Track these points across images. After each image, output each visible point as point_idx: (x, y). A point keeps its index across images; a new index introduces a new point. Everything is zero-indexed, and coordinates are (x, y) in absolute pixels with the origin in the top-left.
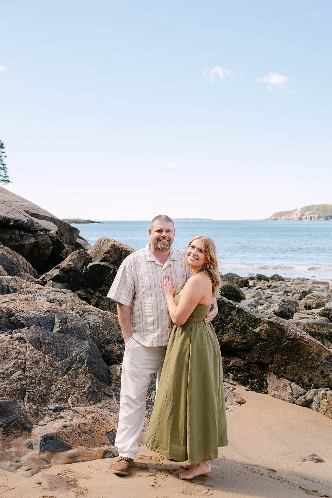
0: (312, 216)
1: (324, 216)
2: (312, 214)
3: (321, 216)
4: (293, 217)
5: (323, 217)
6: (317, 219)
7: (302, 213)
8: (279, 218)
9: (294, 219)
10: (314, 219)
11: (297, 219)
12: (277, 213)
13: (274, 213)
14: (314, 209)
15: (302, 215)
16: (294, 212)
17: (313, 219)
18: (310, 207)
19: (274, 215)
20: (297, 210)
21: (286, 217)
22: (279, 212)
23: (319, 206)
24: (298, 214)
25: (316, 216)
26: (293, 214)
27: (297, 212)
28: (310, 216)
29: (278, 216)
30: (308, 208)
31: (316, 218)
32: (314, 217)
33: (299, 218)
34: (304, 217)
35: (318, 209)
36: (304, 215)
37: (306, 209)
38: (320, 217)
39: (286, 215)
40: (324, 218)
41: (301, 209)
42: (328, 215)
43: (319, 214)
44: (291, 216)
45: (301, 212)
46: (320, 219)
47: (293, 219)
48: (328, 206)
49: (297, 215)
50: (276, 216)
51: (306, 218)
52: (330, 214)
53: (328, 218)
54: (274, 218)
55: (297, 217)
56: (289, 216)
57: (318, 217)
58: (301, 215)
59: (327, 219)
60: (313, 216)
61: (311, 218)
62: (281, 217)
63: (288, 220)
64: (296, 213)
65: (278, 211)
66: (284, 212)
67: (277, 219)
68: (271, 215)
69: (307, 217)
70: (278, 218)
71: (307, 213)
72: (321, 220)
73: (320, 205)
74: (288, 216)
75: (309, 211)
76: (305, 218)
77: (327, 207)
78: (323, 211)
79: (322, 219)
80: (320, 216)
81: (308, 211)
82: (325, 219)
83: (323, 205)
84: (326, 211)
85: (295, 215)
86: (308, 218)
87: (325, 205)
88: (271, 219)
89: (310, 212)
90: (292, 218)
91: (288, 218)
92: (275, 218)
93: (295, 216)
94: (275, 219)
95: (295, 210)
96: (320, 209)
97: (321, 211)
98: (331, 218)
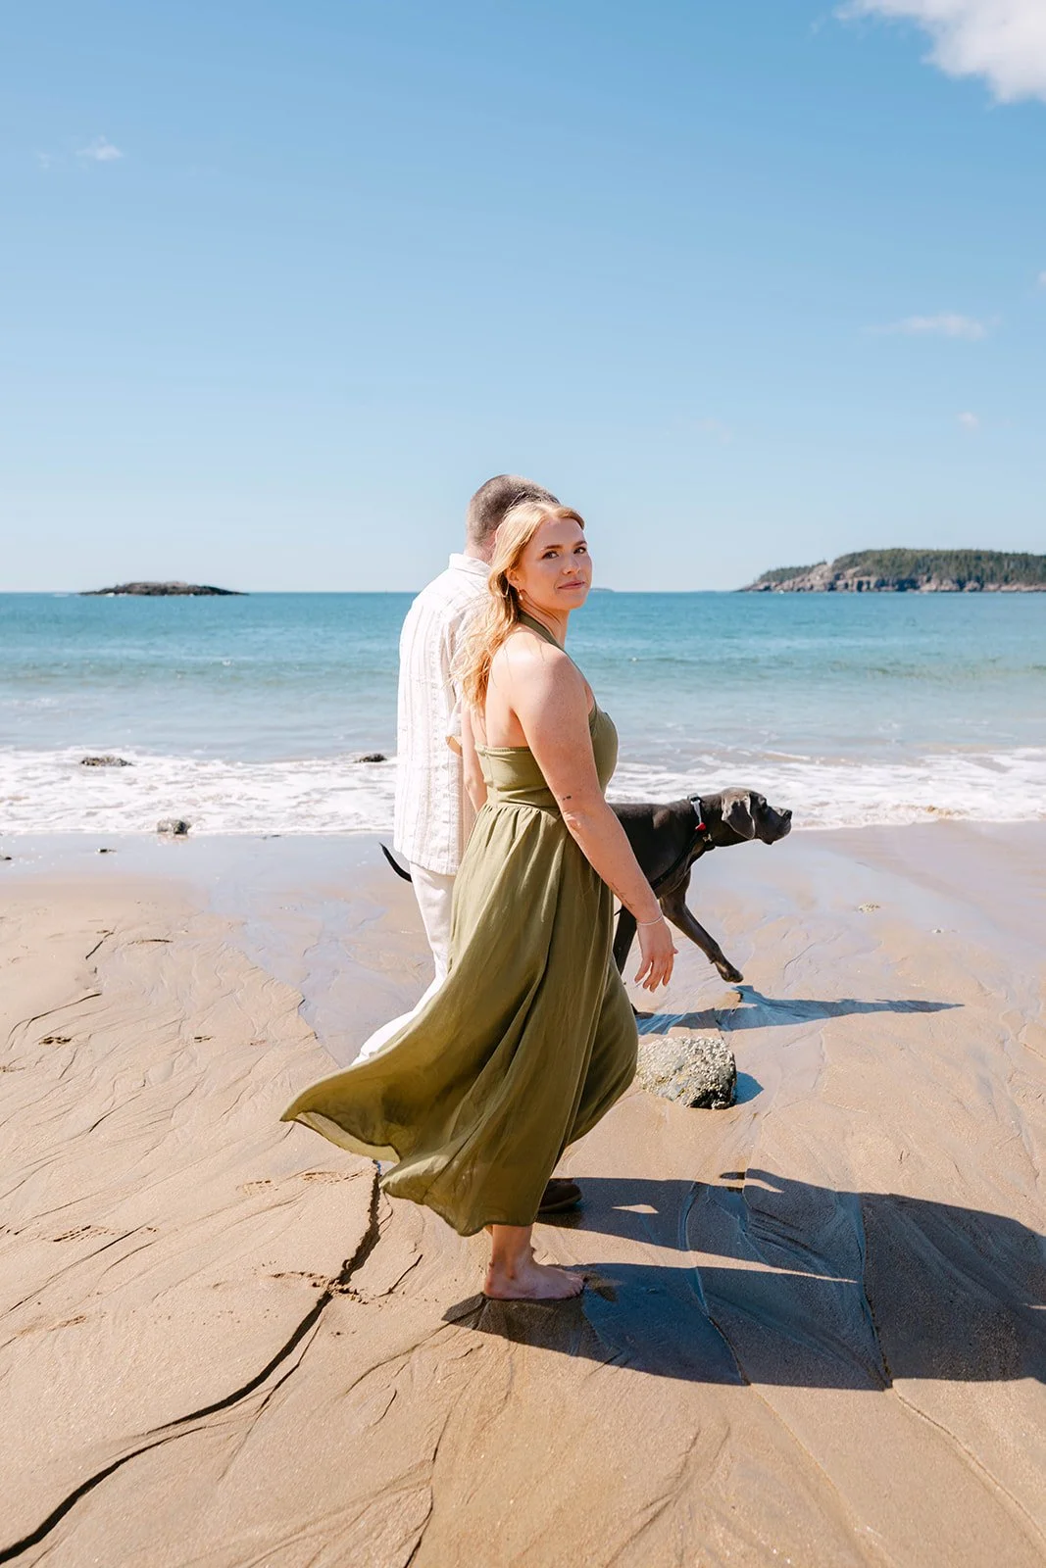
0: (861, 579)
1: (895, 581)
2: (862, 576)
3: (886, 579)
4: (813, 582)
5: (891, 582)
6: (876, 590)
7: (836, 572)
8: (776, 586)
9: (815, 589)
10: (868, 588)
11: (823, 588)
12: (774, 572)
13: (763, 571)
14: (869, 562)
15: (837, 577)
16: (816, 570)
17: (865, 587)
18: (860, 554)
19: (763, 578)
20: (825, 563)
21: (794, 583)
22: (778, 571)
23: (882, 552)
24: (826, 574)
25: (873, 580)
26: (812, 576)
27: (825, 568)
28: (856, 580)
29: (774, 580)
30: (853, 559)
31: (872, 586)
32: (868, 583)
33: (828, 586)
34: (840, 583)
35: (879, 562)
36: (841, 577)
37: (847, 561)
38: (883, 584)
39: (794, 577)
40: (893, 586)
41: (837, 561)
42: (904, 577)
43: (881, 575)
44: (806, 579)
45: (833, 569)
46: (884, 588)
47: (812, 587)
48: (906, 554)
49: (822, 576)
50: (768, 580)
51: (846, 585)
52: (910, 575)
53: (906, 585)
54: (762, 587)
55: (822, 582)
56: (803, 580)
57: (879, 583)
58: (833, 578)
59: (901, 589)
60: (865, 579)
61: (860, 585)
62: (781, 582)
63: (799, 590)
64: (820, 572)
65: (773, 568)
66: (791, 569)
67: (772, 588)
68: (757, 577)
69: (850, 582)
70: (773, 584)
71: (851, 571)
72: (886, 591)
73: (887, 551)
74: (798, 579)
75: (857, 565)
76: (843, 587)
77: (903, 554)
78: (893, 565)
79: (890, 588)
80: (883, 581)
81: (850, 568)
82: (897, 587)
83: (893, 550)
84: (899, 567)
85: (818, 578)
86: (852, 585)
87: (899, 550)
88: (755, 588)
89: (858, 568)
90: (808, 585)
91: (801, 585)
92: (766, 584)
93: (816, 580)
94: (767, 589)
95: (820, 564)
96: (885, 562)
97: (887, 567)
98: (913, 584)
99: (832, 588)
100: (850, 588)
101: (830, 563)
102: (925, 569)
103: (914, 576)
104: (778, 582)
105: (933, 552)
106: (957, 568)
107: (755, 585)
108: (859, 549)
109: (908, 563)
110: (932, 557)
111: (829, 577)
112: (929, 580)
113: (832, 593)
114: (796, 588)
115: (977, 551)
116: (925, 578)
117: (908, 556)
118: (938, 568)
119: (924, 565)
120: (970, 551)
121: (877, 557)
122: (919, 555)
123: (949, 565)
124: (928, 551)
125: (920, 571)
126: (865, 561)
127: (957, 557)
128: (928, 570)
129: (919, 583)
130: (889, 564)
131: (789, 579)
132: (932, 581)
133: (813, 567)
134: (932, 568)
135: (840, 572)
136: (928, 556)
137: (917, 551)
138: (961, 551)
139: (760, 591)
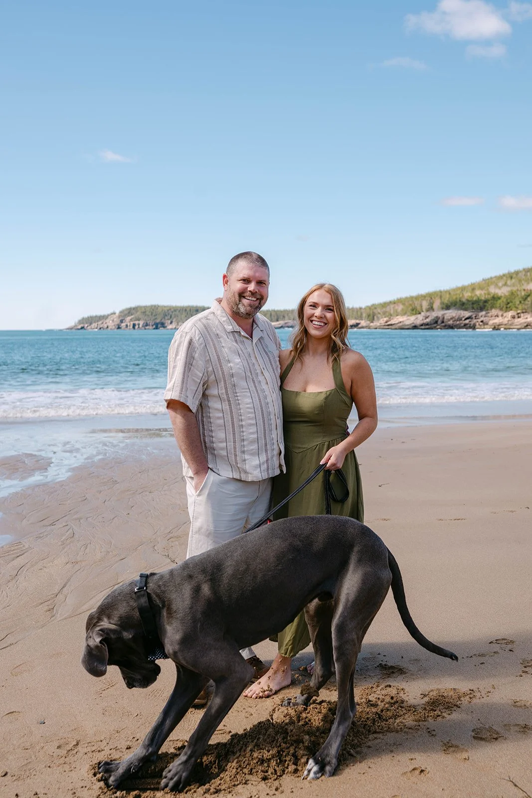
0: (134, 322)
1: (153, 324)
2: (135, 321)
3: (148, 322)
4: (108, 324)
5: (151, 324)
6: (143, 328)
7: (121, 319)
8: (88, 326)
9: (110, 328)
10: (139, 327)
11: (114, 327)
12: (86, 318)
13: (80, 318)
14: (138, 313)
15: (122, 321)
16: (109, 317)
17: (137, 327)
18: (134, 309)
19: (80, 322)
20: (115, 313)
21: (97, 325)
22: (88, 317)
23: (145, 307)
24: (115, 320)
25: (141, 323)
26: (107, 321)
27: (114, 316)
28: (132, 323)
29: (87, 323)
30: (130, 311)
31: (141, 326)
32: (139, 325)
33: (117, 327)
34: (123, 325)
35: (144, 313)
36: (124, 321)
37: (127, 312)
38: (147, 325)
39: (98, 321)
40: (152, 326)
41: (121, 312)
42: (158, 321)
43: (146, 320)
44: (104, 323)
45: (119, 316)
46: (147, 327)
47: (108, 327)
48: (159, 308)
49: (113, 321)
50: (83, 323)
51: (127, 326)
52: (161, 320)
53: (159, 326)
54: (79, 327)
55: (113, 324)
56: (102, 323)
57: (144, 325)
58: (119, 322)
59: (157, 328)
60: (137, 322)
61: (134, 325)
62: (91, 324)
63: (100, 329)
64: (112, 318)
65: (86, 315)
66: (96, 316)
67: (85, 327)
68: (77, 320)
69: (129, 324)
70: (86, 325)
71: (129, 318)
72: (148, 329)
73: (149, 306)
74: (101, 322)
75: (132, 315)
76: (125, 327)
77: (157, 309)
78: (152, 314)
79: (151, 327)
80: (147, 323)
81: (128, 316)
82: (154, 327)
83: (152, 306)
84: (155, 316)
85: (111, 322)
86: (130, 326)
87: (155, 306)
88: (76, 328)
89: (133, 316)
90: (105, 326)
91: (101, 326)
92: (82, 325)
93: (110, 323)
94: (82, 328)
95: (112, 314)
96: (147, 313)
97: (148, 315)
98: (163, 325)
99: (119, 328)
100: (129, 327)
101: (117, 312)
102: (169, 317)
103: (163, 321)
104: (89, 324)
105: (173, 307)
106: (186, 316)
107: (76, 326)
108: (133, 305)
109: (160, 313)
110: (172, 310)
111: (117, 321)
112: (171, 323)
113: (119, 330)
114: (98, 328)
115: (196, 307)
116: (169, 322)
117: (160, 310)
118: (176, 316)
119: (169, 314)
120: (193, 307)
121: (143, 310)
122: (166, 309)
123: (182, 314)
124: (170, 307)
125: (166, 318)
126: (137, 312)
127: (186, 310)
128: (171, 317)
129: (166, 324)
130: (150, 314)
131: (95, 322)
132: (173, 323)
133: (108, 315)
134: (173, 316)
135: (123, 318)
136: (170, 309)
137: (165, 307)
138: (189, 306)
139: (78, 329)
